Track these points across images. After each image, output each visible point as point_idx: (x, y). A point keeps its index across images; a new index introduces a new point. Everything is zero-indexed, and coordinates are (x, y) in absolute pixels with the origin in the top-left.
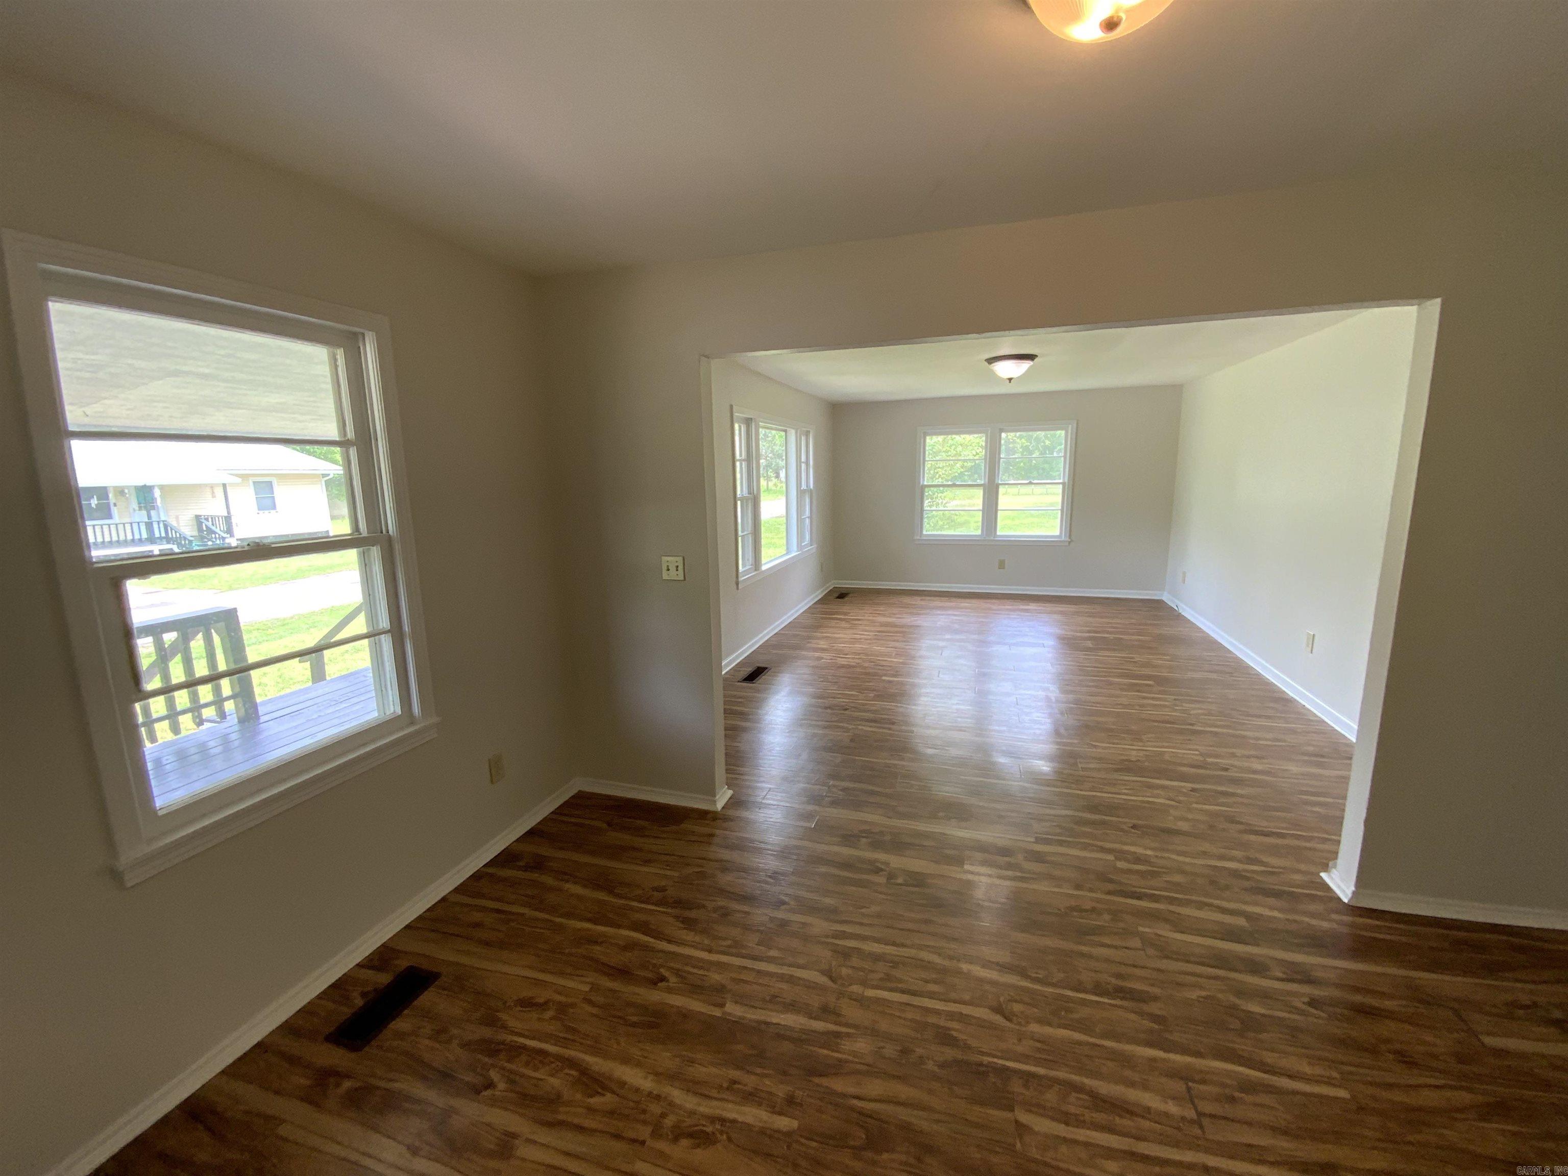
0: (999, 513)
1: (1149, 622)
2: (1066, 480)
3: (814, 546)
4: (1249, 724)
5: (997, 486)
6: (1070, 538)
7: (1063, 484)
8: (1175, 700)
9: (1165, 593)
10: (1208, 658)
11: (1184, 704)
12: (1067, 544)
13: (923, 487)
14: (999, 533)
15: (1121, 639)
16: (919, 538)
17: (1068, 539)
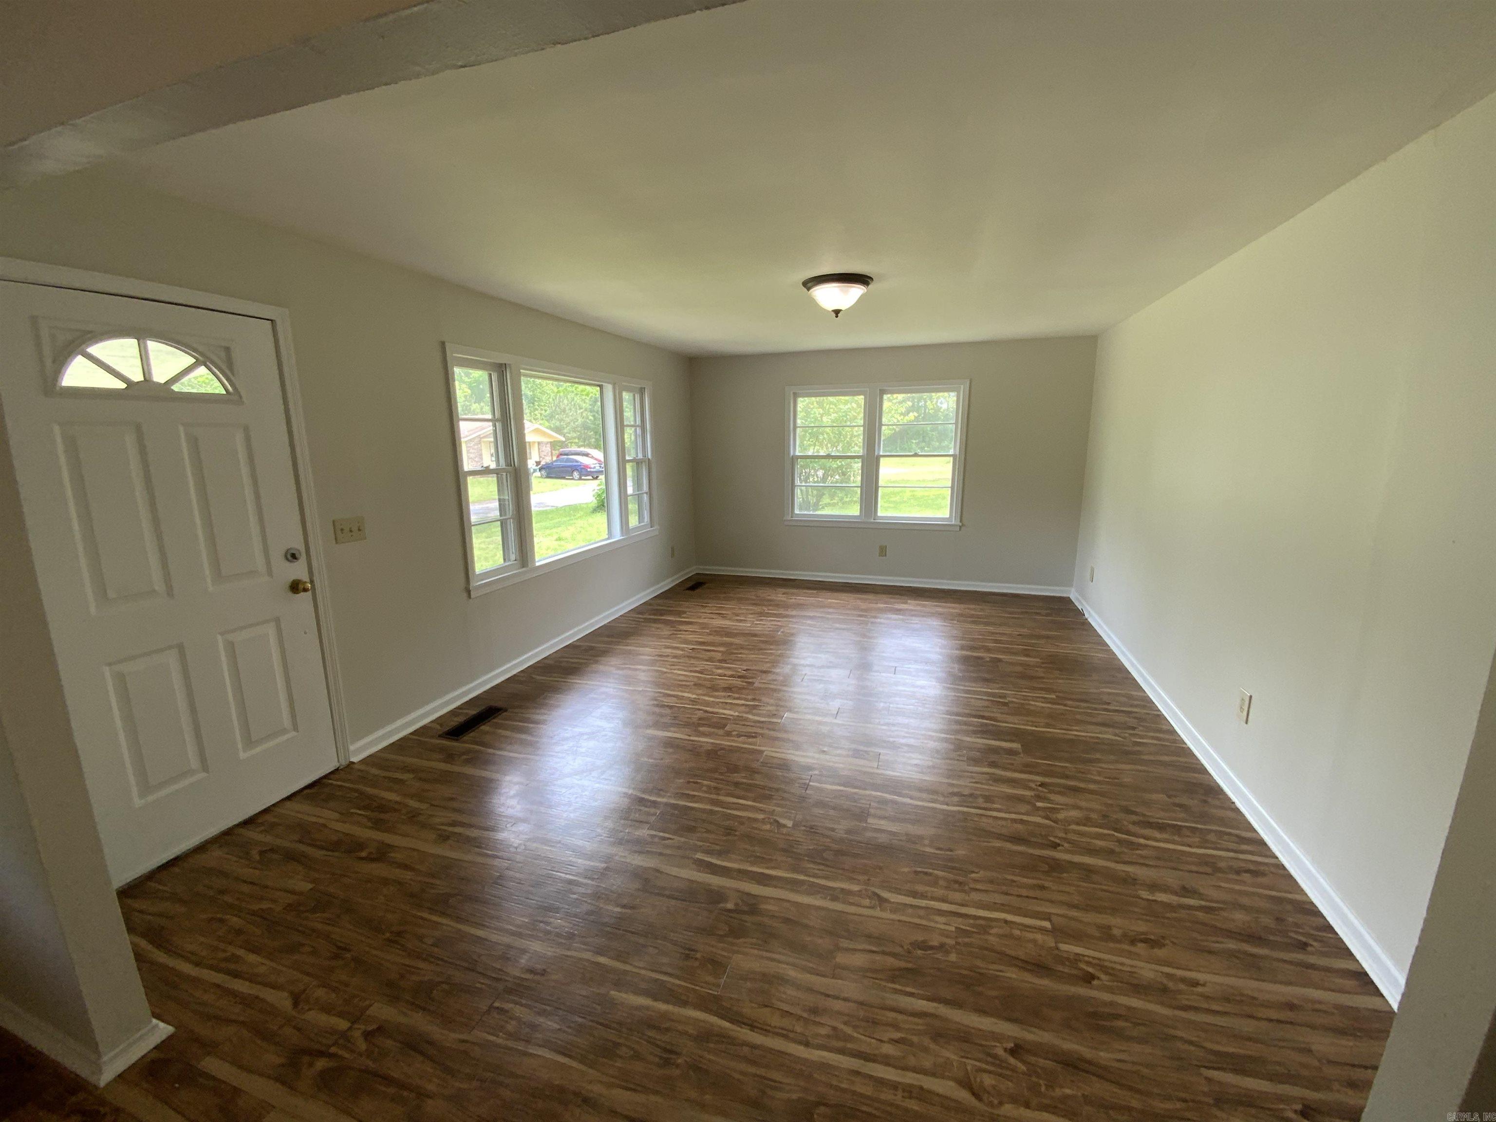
0: (880, 491)
1: (1044, 633)
2: (958, 453)
3: (656, 527)
4: (1146, 846)
5: (878, 457)
6: (961, 521)
7: (954, 456)
8: (1042, 785)
9: (1073, 590)
10: (1105, 698)
11: (1052, 797)
12: (958, 528)
13: (795, 459)
14: (880, 513)
15: (1000, 660)
16: (790, 518)
17: (958, 523)
